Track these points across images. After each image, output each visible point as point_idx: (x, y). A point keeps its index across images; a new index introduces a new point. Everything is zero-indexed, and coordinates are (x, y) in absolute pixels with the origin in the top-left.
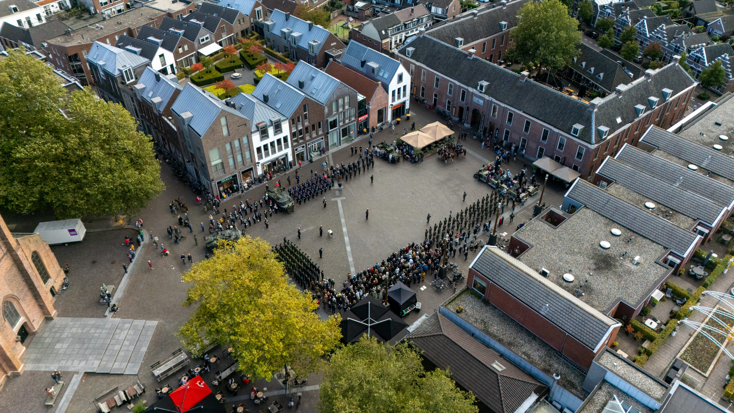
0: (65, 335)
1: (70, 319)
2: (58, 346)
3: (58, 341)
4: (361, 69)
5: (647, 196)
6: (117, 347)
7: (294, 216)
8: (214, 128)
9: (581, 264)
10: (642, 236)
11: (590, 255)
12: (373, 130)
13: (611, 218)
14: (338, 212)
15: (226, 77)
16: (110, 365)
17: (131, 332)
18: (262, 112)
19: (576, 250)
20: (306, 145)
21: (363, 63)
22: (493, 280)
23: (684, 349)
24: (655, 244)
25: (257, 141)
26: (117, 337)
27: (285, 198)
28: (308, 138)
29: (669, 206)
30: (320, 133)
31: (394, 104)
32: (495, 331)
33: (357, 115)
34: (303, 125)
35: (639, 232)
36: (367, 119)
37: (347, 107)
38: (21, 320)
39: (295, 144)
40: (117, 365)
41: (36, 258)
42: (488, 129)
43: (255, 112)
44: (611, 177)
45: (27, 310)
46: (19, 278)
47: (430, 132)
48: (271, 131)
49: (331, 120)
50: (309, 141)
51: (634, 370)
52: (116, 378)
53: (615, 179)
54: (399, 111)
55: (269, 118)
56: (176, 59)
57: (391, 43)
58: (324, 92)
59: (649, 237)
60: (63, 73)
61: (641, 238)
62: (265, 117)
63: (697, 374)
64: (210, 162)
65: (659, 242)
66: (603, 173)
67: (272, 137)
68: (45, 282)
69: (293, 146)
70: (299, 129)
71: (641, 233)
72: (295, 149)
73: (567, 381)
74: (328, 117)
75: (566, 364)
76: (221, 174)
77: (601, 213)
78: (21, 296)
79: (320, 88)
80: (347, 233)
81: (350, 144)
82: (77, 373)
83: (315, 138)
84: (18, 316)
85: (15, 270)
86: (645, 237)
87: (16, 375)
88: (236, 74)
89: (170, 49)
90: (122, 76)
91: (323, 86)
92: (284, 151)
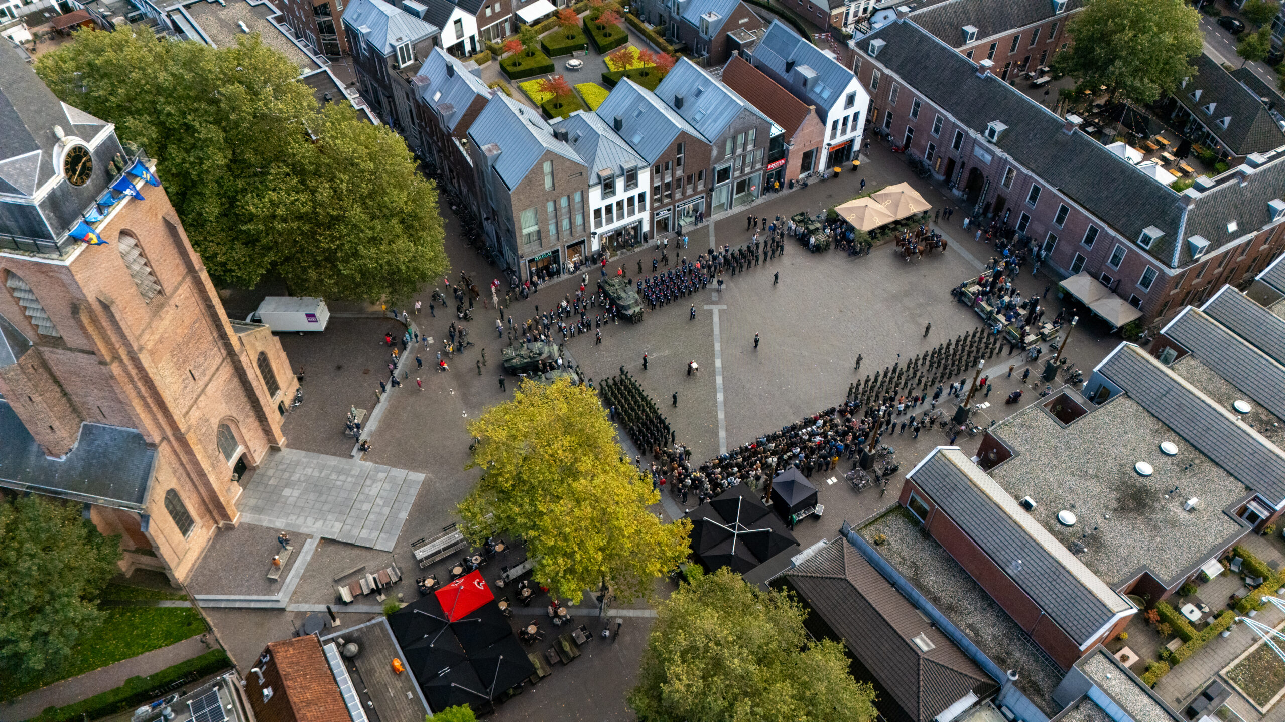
0: (295, 477)
1: (303, 453)
2: (286, 492)
3: (287, 486)
4: (785, 75)
5: (1241, 388)
6: (366, 507)
7: (641, 329)
8: (532, 179)
9: (1093, 497)
10: (1213, 461)
11: (1113, 484)
12: (791, 185)
13: (1167, 422)
14: (712, 331)
15: (558, 63)
16: (355, 532)
17: (387, 486)
18: (609, 151)
19: (1091, 471)
20: (674, 207)
21: (790, 66)
22: (941, 504)
23: (1237, 661)
24: (1232, 479)
25: (596, 199)
26: (366, 490)
27: (630, 298)
28: (678, 195)
29: (1276, 413)
30: (700, 187)
31: (833, 142)
32: (931, 583)
33: (766, 160)
34: (673, 175)
35: (1209, 454)
36: (783, 167)
37: (750, 147)
38: (239, 451)
39: (656, 205)
40: (364, 534)
41: (263, 362)
42: (992, 206)
43: (598, 152)
44: (1185, 344)
45: (247, 438)
46: (241, 393)
47: (888, 202)
48: (620, 184)
49: (718, 168)
50: (679, 200)
51: (1137, 690)
52: (364, 553)
53: (1192, 348)
54: (840, 155)
55: (619, 163)
56: (479, 26)
57: (847, 14)
58: (715, 121)
59: (1224, 466)
60: (305, 46)
61: (1210, 464)
62: (613, 161)
63: (1247, 706)
64: (520, 229)
65: (1239, 477)
66: (1173, 335)
67: (621, 193)
68: (272, 394)
69: (652, 208)
70: (666, 181)
71: (1213, 457)
72: (655, 212)
73: (1030, 681)
74: (716, 163)
75: (1034, 655)
76: (535, 246)
77: (1150, 409)
78: (241, 419)
79: (709, 112)
80: (721, 369)
81: (748, 207)
82: (311, 537)
83: (691, 196)
84: (235, 445)
85: (236, 381)
86: (1217, 464)
87: (230, 528)
88: (574, 62)
89: (472, 10)
90: (395, 56)
91: (716, 108)
92: (637, 216)
